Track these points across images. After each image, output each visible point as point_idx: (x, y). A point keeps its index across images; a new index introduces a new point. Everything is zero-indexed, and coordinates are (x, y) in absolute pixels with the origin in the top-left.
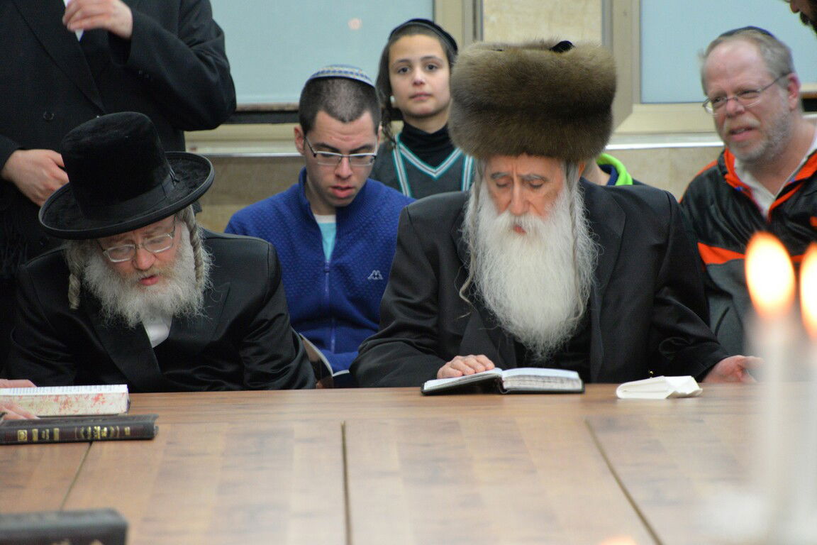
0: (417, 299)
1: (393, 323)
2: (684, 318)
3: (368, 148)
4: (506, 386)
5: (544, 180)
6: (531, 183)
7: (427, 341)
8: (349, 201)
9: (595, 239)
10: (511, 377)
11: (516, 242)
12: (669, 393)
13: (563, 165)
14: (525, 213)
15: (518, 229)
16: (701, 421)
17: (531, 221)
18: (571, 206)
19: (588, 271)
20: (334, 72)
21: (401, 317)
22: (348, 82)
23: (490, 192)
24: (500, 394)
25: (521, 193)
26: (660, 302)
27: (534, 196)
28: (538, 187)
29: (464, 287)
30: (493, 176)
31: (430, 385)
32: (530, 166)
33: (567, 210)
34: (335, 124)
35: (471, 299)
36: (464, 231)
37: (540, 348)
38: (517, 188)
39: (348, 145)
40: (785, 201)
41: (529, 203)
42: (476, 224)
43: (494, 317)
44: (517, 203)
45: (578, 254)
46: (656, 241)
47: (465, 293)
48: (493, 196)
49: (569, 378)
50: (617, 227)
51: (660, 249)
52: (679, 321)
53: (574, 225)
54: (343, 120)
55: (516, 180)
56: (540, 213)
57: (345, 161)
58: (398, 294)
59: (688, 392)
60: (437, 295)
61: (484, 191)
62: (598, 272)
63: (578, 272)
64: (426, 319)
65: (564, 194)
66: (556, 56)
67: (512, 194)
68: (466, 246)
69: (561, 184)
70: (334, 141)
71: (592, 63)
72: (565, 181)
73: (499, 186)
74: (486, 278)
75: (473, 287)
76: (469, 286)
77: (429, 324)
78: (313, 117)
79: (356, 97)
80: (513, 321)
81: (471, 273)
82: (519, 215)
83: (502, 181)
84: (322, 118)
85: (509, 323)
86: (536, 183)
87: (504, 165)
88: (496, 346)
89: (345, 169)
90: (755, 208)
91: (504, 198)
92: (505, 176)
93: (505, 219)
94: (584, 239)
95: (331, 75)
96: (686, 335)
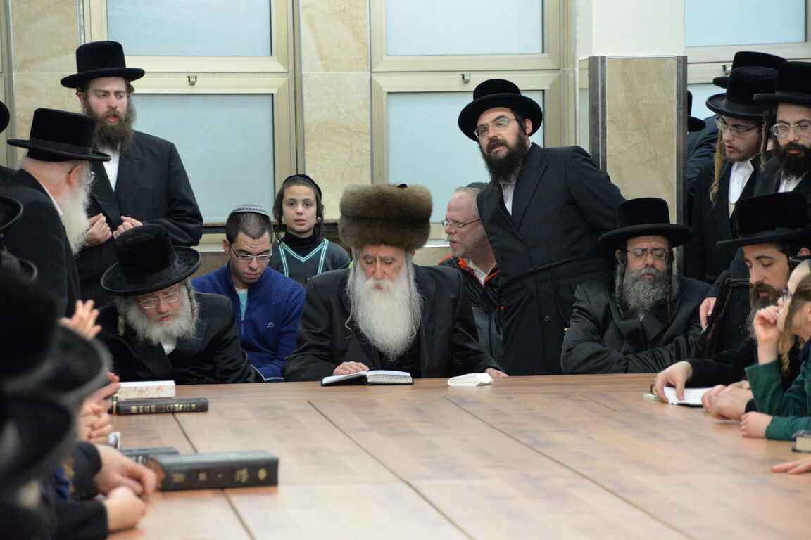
0: (319, 331)
1: (305, 345)
2: (468, 340)
3: (267, 251)
4: (369, 381)
5: (393, 259)
6: (386, 262)
7: (325, 353)
8: (256, 280)
9: (421, 293)
10: (372, 375)
11: (377, 295)
12: (479, 383)
13: (403, 252)
14: (382, 278)
15: (378, 287)
16: (511, 398)
17: (385, 283)
18: (408, 275)
19: (418, 311)
20: (247, 209)
21: (310, 341)
22: (255, 215)
23: (362, 267)
24: (365, 385)
25: (381, 267)
26: (456, 331)
27: (388, 269)
28: (390, 263)
29: (348, 321)
30: (365, 258)
31: (327, 380)
32: (386, 252)
33: (405, 277)
34: (249, 240)
35: (352, 328)
36: (347, 290)
37: (392, 354)
38: (378, 265)
39: (257, 251)
40: (493, 277)
41: (385, 273)
42: (353, 285)
43: (366, 337)
44: (378, 273)
45: (413, 302)
46: (453, 296)
47: (348, 325)
48: (363, 269)
49: (405, 376)
50: (432, 288)
51: (455, 301)
52: (465, 341)
53: (410, 286)
54: (254, 238)
55: (378, 259)
56: (391, 279)
57: (255, 259)
58: (306, 327)
59: (487, 382)
60: (331, 328)
61: (358, 267)
62: (423, 312)
63: (413, 312)
64: (324, 341)
65: (404, 267)
66: (401, 190)
67: (376, 267)
68: (349, 298)
69: (402, 262)
70: (247, 248)
71: (421, 194)
72: (404, 261)
73: (368, 263)
74: (360, 315)
75: (353, 322)
76: (350, 321)
77: (326, 343)
78: (236, 235)
79: (261, 223)
80: (376, 339)
81: (351, 313)
82: (379, 279)
83: (370, 260)
84: (241, 235)
85: (373, 340)
86: (389, 261)
87: (371, 251)
88: (368, 356)
89: (254, 264)
90: (477, 281)
91: (371, 270)
92: (372, 257)
93: (371, 282)
94: (415, 294)
95: (246, 211)
96: (468, 349)
